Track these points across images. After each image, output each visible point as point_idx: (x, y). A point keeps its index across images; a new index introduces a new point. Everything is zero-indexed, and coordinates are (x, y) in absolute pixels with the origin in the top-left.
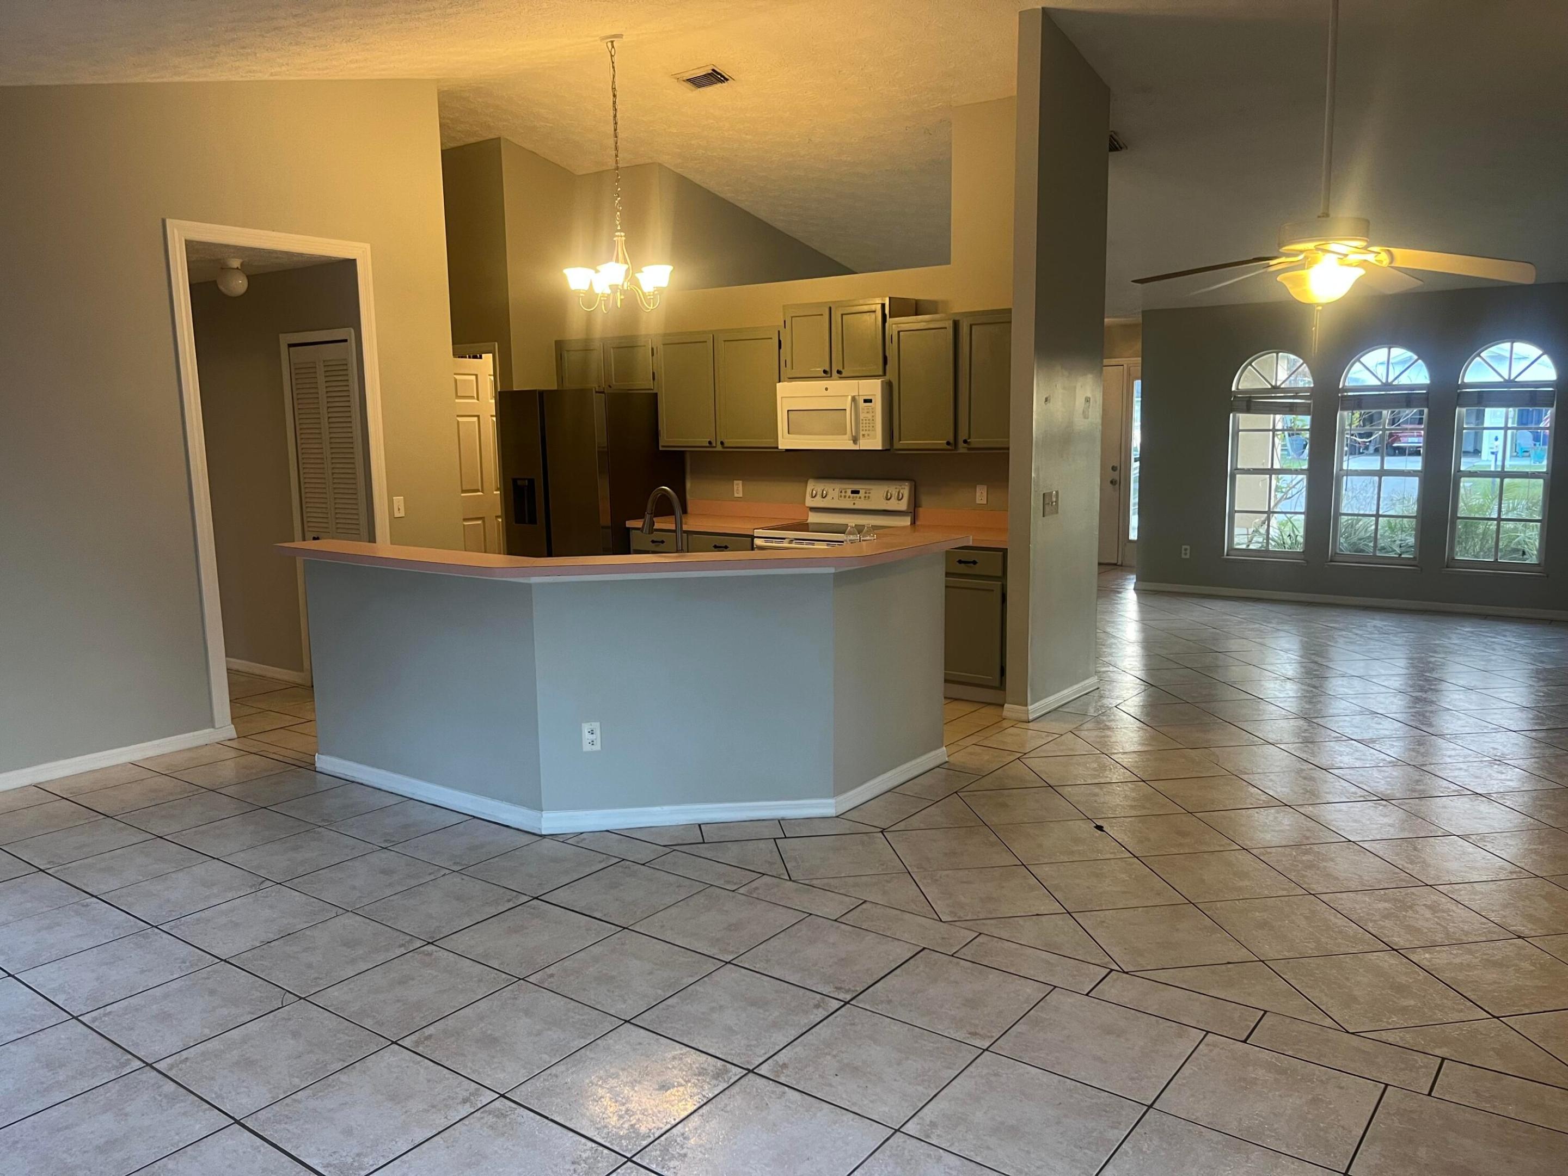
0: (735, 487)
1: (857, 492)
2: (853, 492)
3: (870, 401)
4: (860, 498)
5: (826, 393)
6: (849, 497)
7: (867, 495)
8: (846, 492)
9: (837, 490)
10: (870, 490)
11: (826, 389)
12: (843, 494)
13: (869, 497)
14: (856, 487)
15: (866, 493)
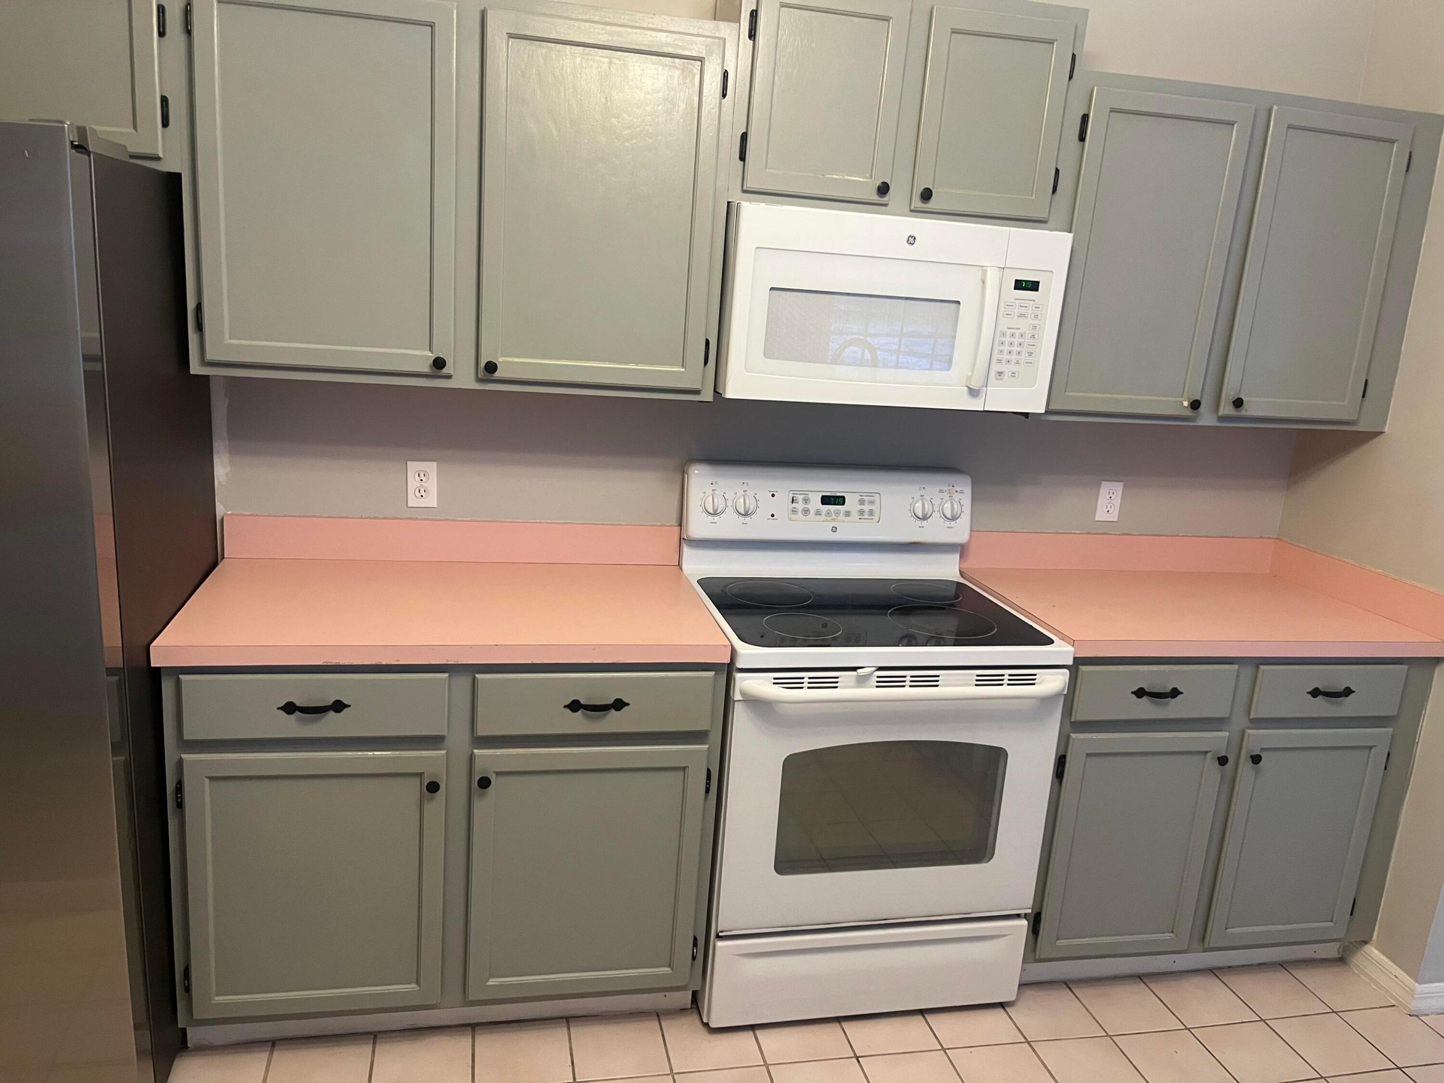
0: (413, 483)
1: (838, 500)
2: (826, 500)
3: (1034, 286)
4: (848, 514)
5: (910, 252)
6: (818, 513)
7: (866, 508)
8: (806, 501)
9: (783, 497)
10: (870, 494)
11: (911, 240)
12: (800, 506)
13: (871, 513)
14: (833, 488)
15: (862, 502)
